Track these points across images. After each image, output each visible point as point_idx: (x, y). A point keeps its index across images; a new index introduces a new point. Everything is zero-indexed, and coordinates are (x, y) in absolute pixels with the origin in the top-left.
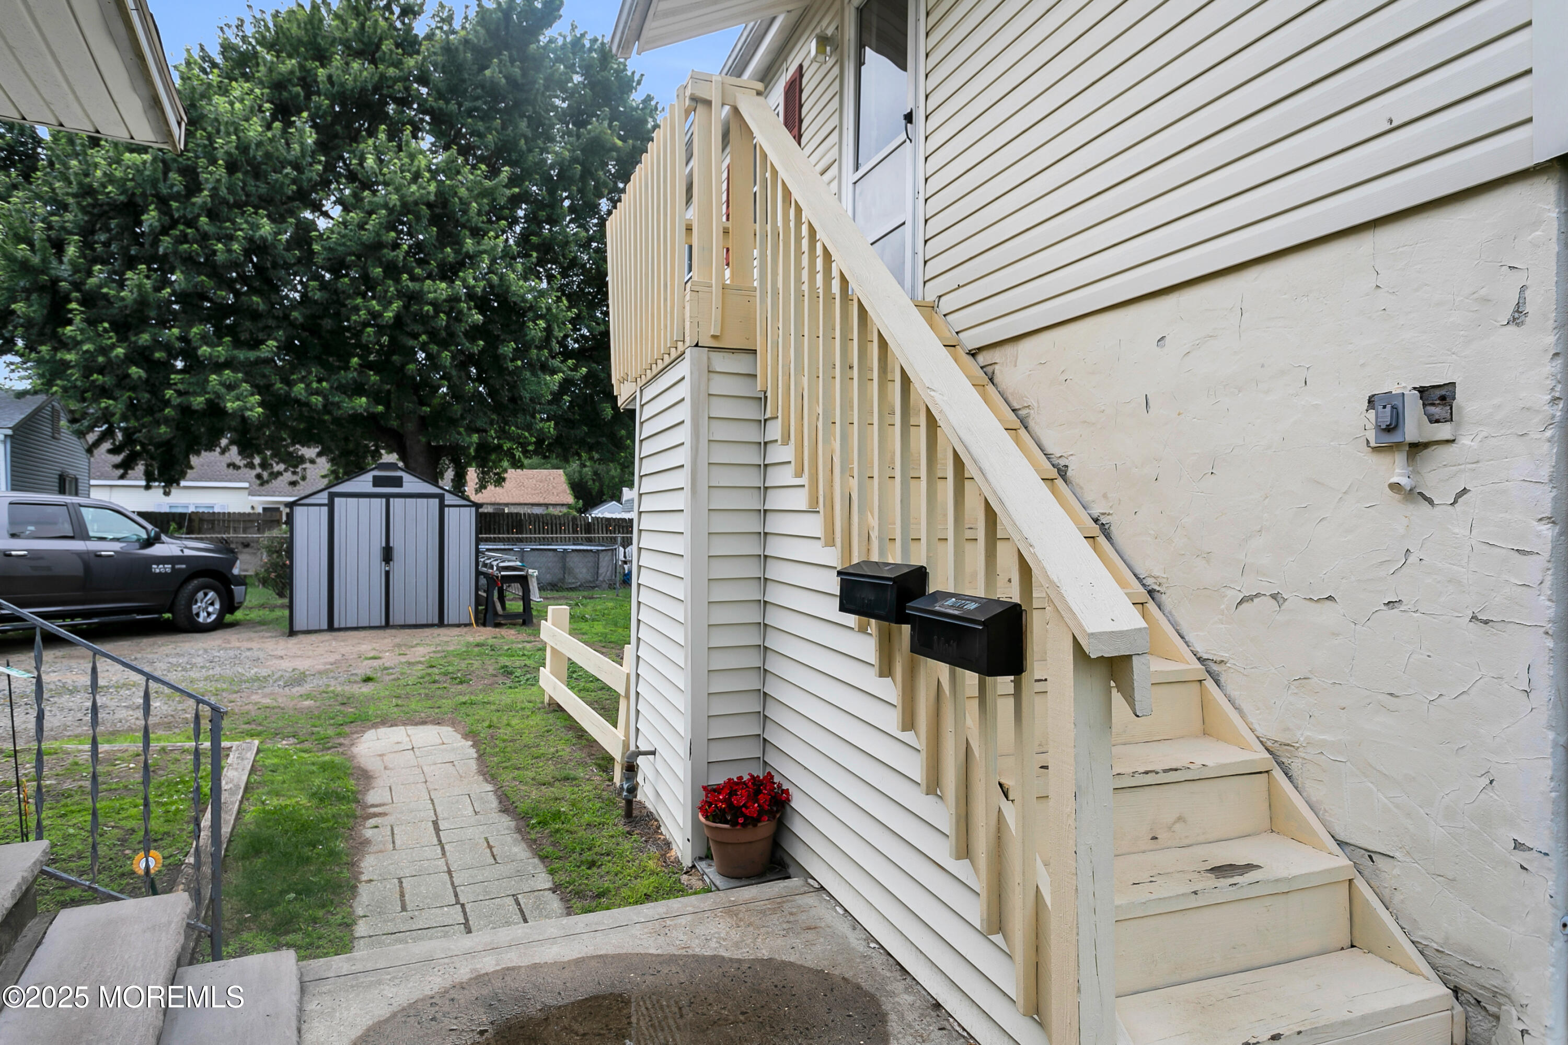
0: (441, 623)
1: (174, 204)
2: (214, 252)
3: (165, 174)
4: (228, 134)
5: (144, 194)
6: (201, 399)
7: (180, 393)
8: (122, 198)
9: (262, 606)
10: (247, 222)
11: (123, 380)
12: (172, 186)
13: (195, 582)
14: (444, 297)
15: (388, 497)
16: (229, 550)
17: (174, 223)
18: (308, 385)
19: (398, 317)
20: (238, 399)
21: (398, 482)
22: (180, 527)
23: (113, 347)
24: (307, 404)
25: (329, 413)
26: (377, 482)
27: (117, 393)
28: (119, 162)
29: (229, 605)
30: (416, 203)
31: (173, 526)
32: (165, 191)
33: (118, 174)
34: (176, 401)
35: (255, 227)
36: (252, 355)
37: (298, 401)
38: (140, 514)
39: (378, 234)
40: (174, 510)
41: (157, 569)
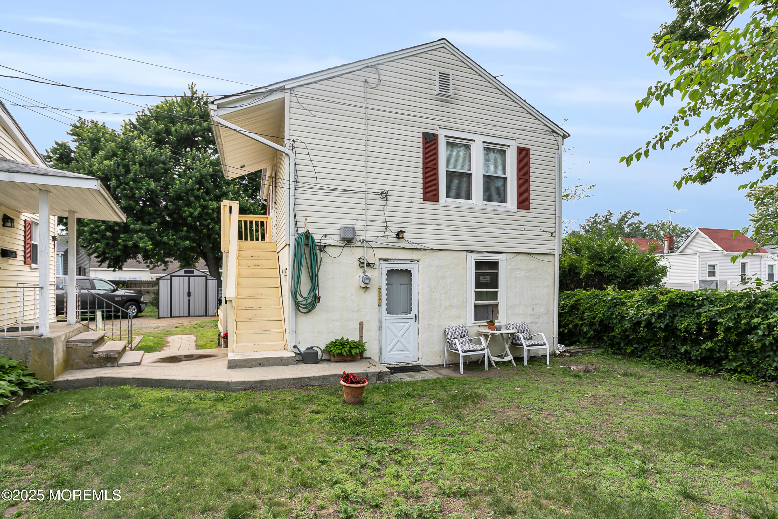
0: (206, 315)
1: (121, 178)
2: (135, 194)
3: (118, 168)
4: (140, 154)
5: (111, 175)
6: (131, 243)
7: (123, 241)
8: (103, 176)
9: (151, 312)
10: (146, 183)
11: (104, 237)
12: (120, 172)
13: (129, 303)
14: (216, 206)
15: (189, 277)
16: (140, 293)
17: (121, 184)
18: (168, 237)
19: (199, 214)
20: (144, 243)
21: (192, 272)
22: (123, 285)
23: (101, 226)
24: (168, 244)
25: (176, 246)
26: (186, 272)
27: (102, 241)
28: (102, 163)
29: (140, 310)
30: (206, 175)
31: (121, 285)
32: (118, 174)
33: (102, 168)
34: (122, 243)
35: (149, 184)
36: (149, 228)
37: (165, 243)
38: (110, 281)
39: (192, 186)
40: (121, 280)
41: (117, 299)
